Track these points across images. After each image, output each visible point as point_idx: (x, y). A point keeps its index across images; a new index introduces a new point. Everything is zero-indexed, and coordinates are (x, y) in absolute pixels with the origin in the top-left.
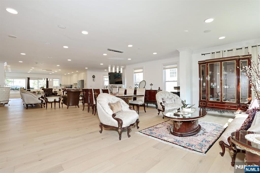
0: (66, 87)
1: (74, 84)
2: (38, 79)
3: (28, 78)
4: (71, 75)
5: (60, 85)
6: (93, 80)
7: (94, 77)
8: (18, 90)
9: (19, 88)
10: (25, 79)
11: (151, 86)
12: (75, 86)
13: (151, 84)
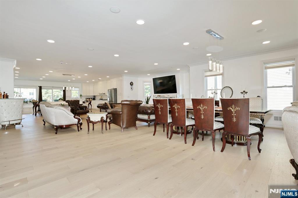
0: (87, 99)
1: (99, 94)
2: (53, 88)
3: (40, 87)
4: (96, 83)
5: (81, 96)
6: (132, 88)
7: (131, 84)
8: (27, 103)
9: (29, 100)
10: (36, 88)
11: (244, 94)
12: (101, 97)
13: (244, 91)
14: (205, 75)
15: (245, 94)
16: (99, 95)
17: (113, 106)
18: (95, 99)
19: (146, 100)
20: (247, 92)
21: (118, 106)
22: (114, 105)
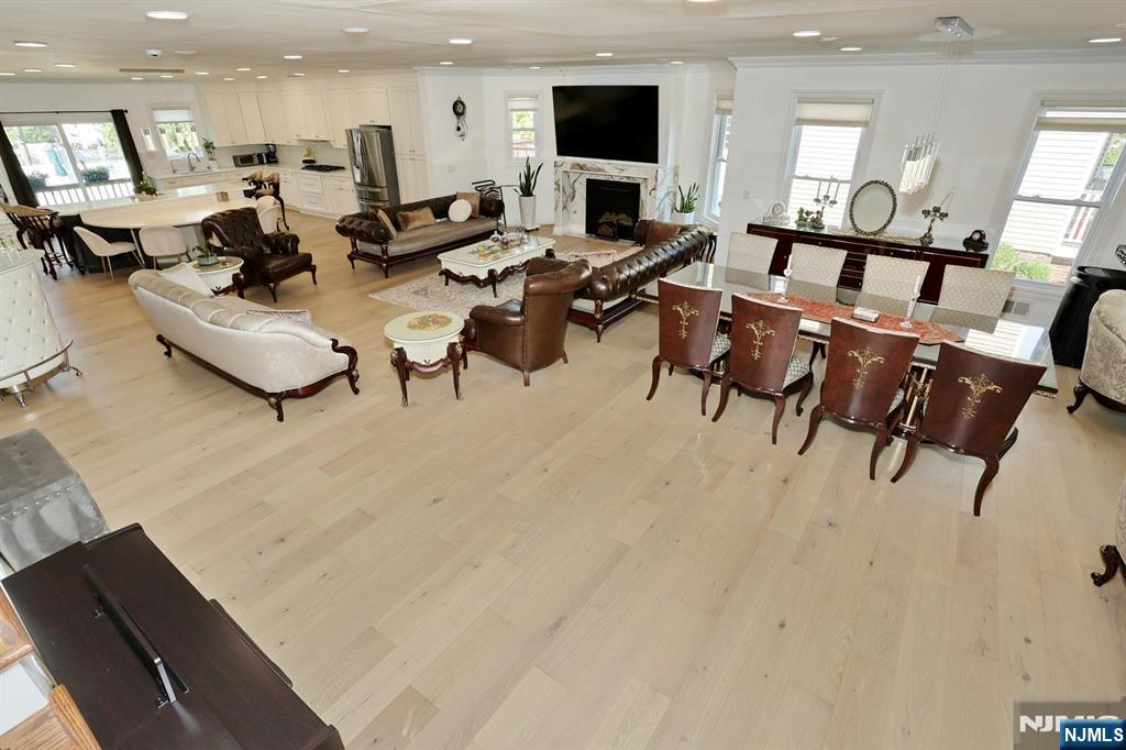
0: (242, 159)
1: (300, 140)
5: (208, 146)
6: (459, 129)
7: (459, 109)
11: (933, 221)
12: (305, 153)
13: (937, 210)
14: (797, 116)
15: (938, 220)
16: (294, 143)
17: (400, 219)
18: (274, 157)
19: (523, 180)
20: (946, 215)
21: (420, 217)
22: (403, 217)
